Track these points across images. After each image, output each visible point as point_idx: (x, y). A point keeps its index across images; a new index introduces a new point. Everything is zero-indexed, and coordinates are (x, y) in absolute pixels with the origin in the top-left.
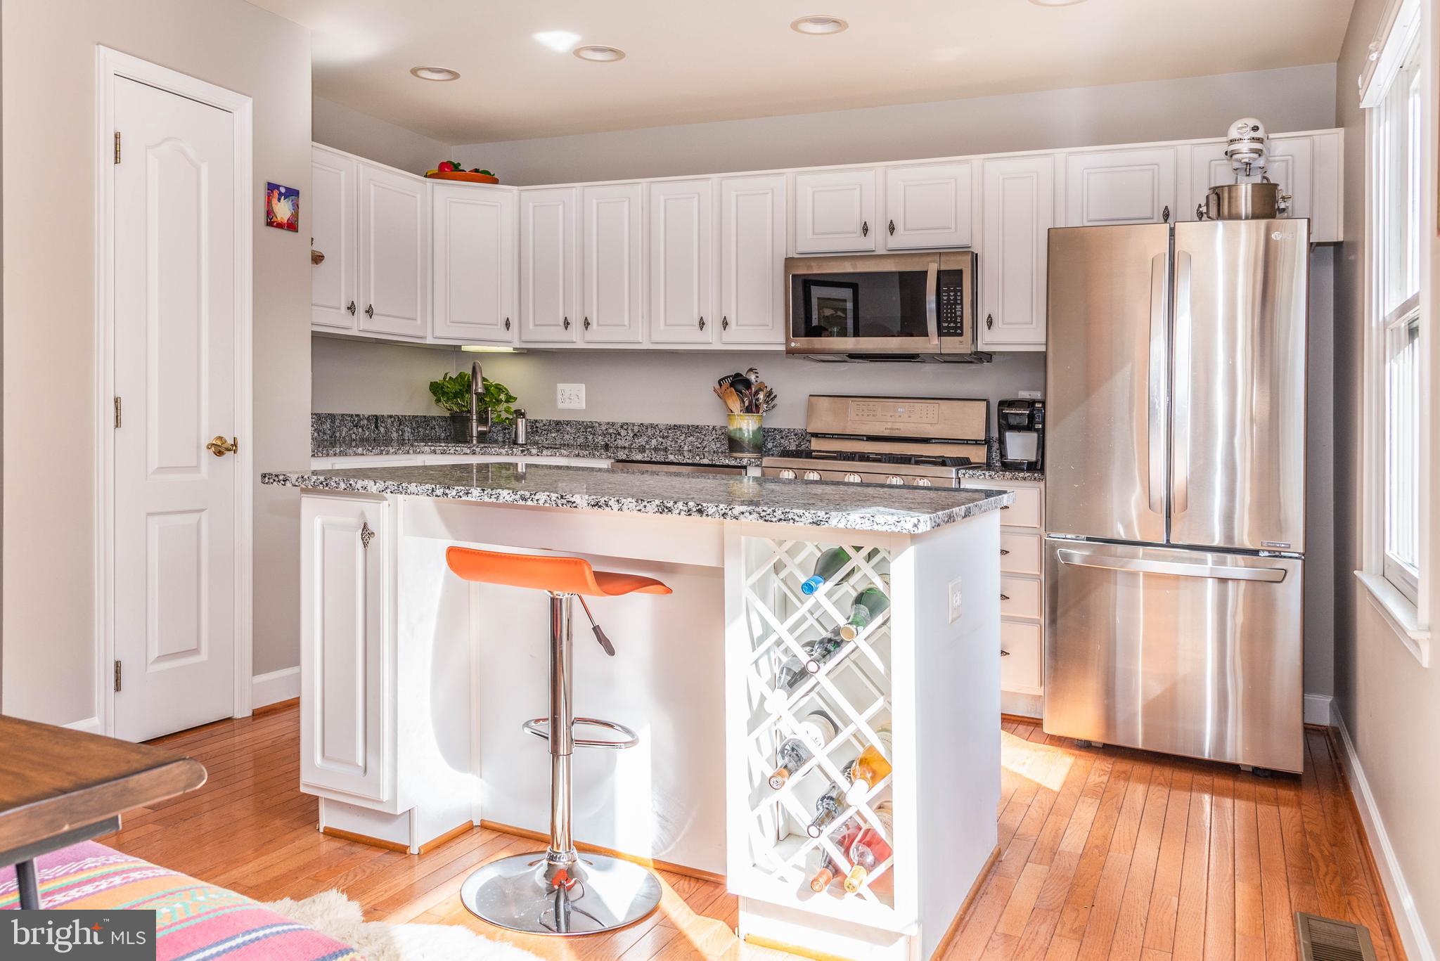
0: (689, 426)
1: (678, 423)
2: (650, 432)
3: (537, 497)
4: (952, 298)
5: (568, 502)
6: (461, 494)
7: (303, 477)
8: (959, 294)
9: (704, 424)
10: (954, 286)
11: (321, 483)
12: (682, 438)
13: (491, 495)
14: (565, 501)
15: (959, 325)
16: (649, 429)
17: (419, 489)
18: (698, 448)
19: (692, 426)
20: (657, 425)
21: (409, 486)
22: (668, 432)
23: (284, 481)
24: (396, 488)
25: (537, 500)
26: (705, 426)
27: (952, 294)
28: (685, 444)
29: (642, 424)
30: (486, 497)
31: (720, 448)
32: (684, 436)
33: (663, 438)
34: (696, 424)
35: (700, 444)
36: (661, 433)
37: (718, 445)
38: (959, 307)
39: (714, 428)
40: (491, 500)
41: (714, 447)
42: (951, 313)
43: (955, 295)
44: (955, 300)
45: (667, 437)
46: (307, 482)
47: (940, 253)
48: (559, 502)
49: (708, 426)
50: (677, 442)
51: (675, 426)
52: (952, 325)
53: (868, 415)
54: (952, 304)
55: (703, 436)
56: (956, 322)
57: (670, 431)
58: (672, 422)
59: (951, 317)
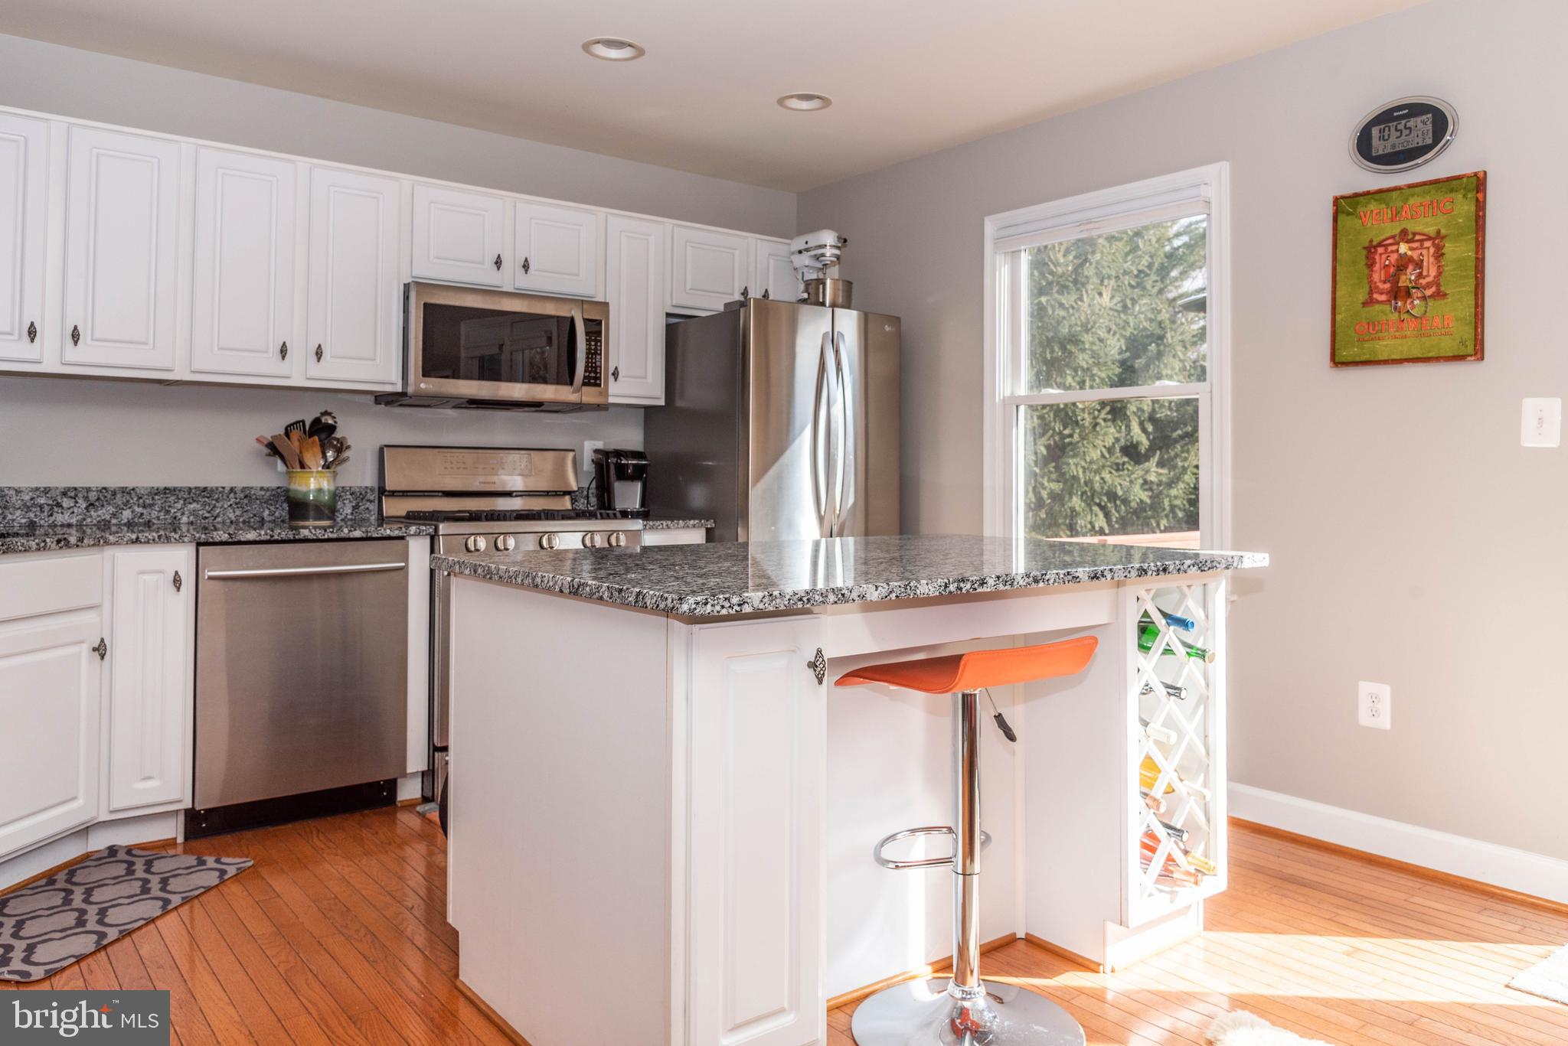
0: (190, 488)
1: (170, 485)
2: (119, 500)
3: (1047, 577)
4: (593, 347)
5: (1073, 577)
6: (976, 585)
7: (771, 595)
8: (599, 344)
9: (216, 485)
10: (595, 335)
11: (801, 600)
12: (179, 506)
13: (1006, 582)
14: (1070, 577)
15: (598, 375)
16: (119, 496)
17: (930, 588)
18: (206, 518)
19: (196, 488)
20: (133, 489)
21: (918, 586)
22: (153, 499)
23: (739, 605)
24: (903, 590)
25: (1048, 580)
26: (217, 488)
27: (593, 343)
28: (183, 514)
29: (105, 488)
30: (1001, 585)
31: (241, 516)
32: (181, 502)
33: (144, 507)
34: (202, 485)
35: (209, 512)
36: (141, 501)
37: (238, 513)
38: (598, 357)
39: (232, 490)
40: (1006, 587)
41: (232, 516)
42: (592, 363)
43: (596, 345)
44: (596, 349)
45: (151, 505)
46: (778, 601)
47: (582, 301)
48: (1066, 579)
49: (223, 488)
50: (168, 512)
51: (166, 489)
52: (592, 375)
53: (458, 468)
54: (592, 354)
55: (214, 502)
56: (596, 373)
57: (157, 497)
58: (161, 484)
59: (592, 367)
